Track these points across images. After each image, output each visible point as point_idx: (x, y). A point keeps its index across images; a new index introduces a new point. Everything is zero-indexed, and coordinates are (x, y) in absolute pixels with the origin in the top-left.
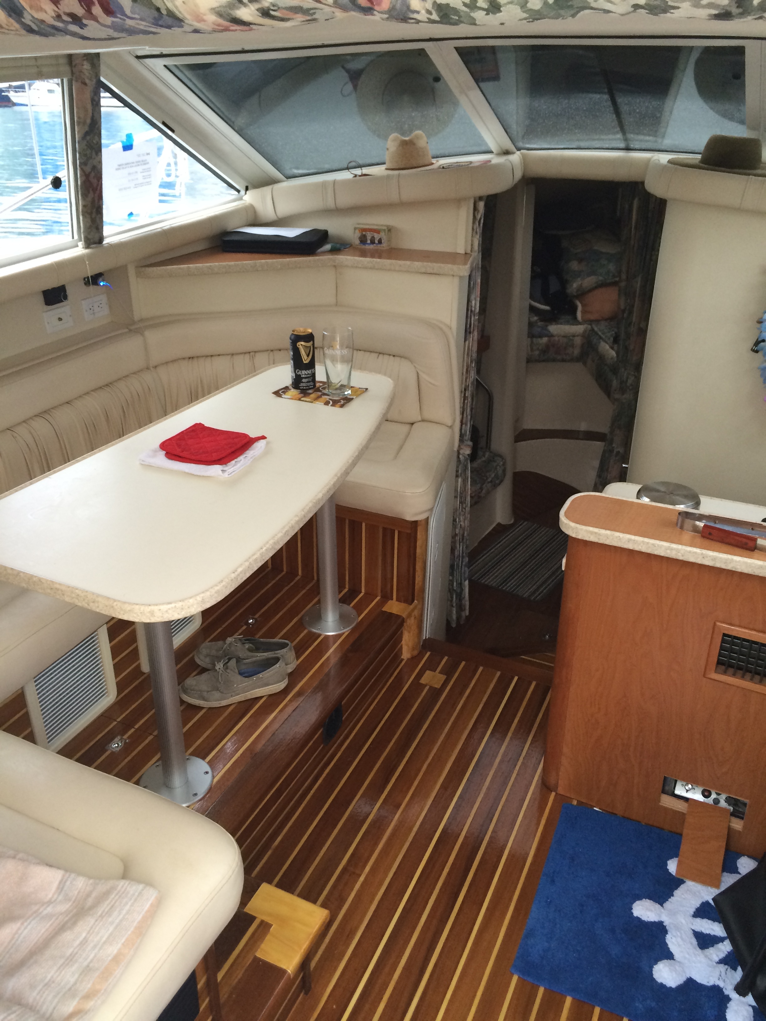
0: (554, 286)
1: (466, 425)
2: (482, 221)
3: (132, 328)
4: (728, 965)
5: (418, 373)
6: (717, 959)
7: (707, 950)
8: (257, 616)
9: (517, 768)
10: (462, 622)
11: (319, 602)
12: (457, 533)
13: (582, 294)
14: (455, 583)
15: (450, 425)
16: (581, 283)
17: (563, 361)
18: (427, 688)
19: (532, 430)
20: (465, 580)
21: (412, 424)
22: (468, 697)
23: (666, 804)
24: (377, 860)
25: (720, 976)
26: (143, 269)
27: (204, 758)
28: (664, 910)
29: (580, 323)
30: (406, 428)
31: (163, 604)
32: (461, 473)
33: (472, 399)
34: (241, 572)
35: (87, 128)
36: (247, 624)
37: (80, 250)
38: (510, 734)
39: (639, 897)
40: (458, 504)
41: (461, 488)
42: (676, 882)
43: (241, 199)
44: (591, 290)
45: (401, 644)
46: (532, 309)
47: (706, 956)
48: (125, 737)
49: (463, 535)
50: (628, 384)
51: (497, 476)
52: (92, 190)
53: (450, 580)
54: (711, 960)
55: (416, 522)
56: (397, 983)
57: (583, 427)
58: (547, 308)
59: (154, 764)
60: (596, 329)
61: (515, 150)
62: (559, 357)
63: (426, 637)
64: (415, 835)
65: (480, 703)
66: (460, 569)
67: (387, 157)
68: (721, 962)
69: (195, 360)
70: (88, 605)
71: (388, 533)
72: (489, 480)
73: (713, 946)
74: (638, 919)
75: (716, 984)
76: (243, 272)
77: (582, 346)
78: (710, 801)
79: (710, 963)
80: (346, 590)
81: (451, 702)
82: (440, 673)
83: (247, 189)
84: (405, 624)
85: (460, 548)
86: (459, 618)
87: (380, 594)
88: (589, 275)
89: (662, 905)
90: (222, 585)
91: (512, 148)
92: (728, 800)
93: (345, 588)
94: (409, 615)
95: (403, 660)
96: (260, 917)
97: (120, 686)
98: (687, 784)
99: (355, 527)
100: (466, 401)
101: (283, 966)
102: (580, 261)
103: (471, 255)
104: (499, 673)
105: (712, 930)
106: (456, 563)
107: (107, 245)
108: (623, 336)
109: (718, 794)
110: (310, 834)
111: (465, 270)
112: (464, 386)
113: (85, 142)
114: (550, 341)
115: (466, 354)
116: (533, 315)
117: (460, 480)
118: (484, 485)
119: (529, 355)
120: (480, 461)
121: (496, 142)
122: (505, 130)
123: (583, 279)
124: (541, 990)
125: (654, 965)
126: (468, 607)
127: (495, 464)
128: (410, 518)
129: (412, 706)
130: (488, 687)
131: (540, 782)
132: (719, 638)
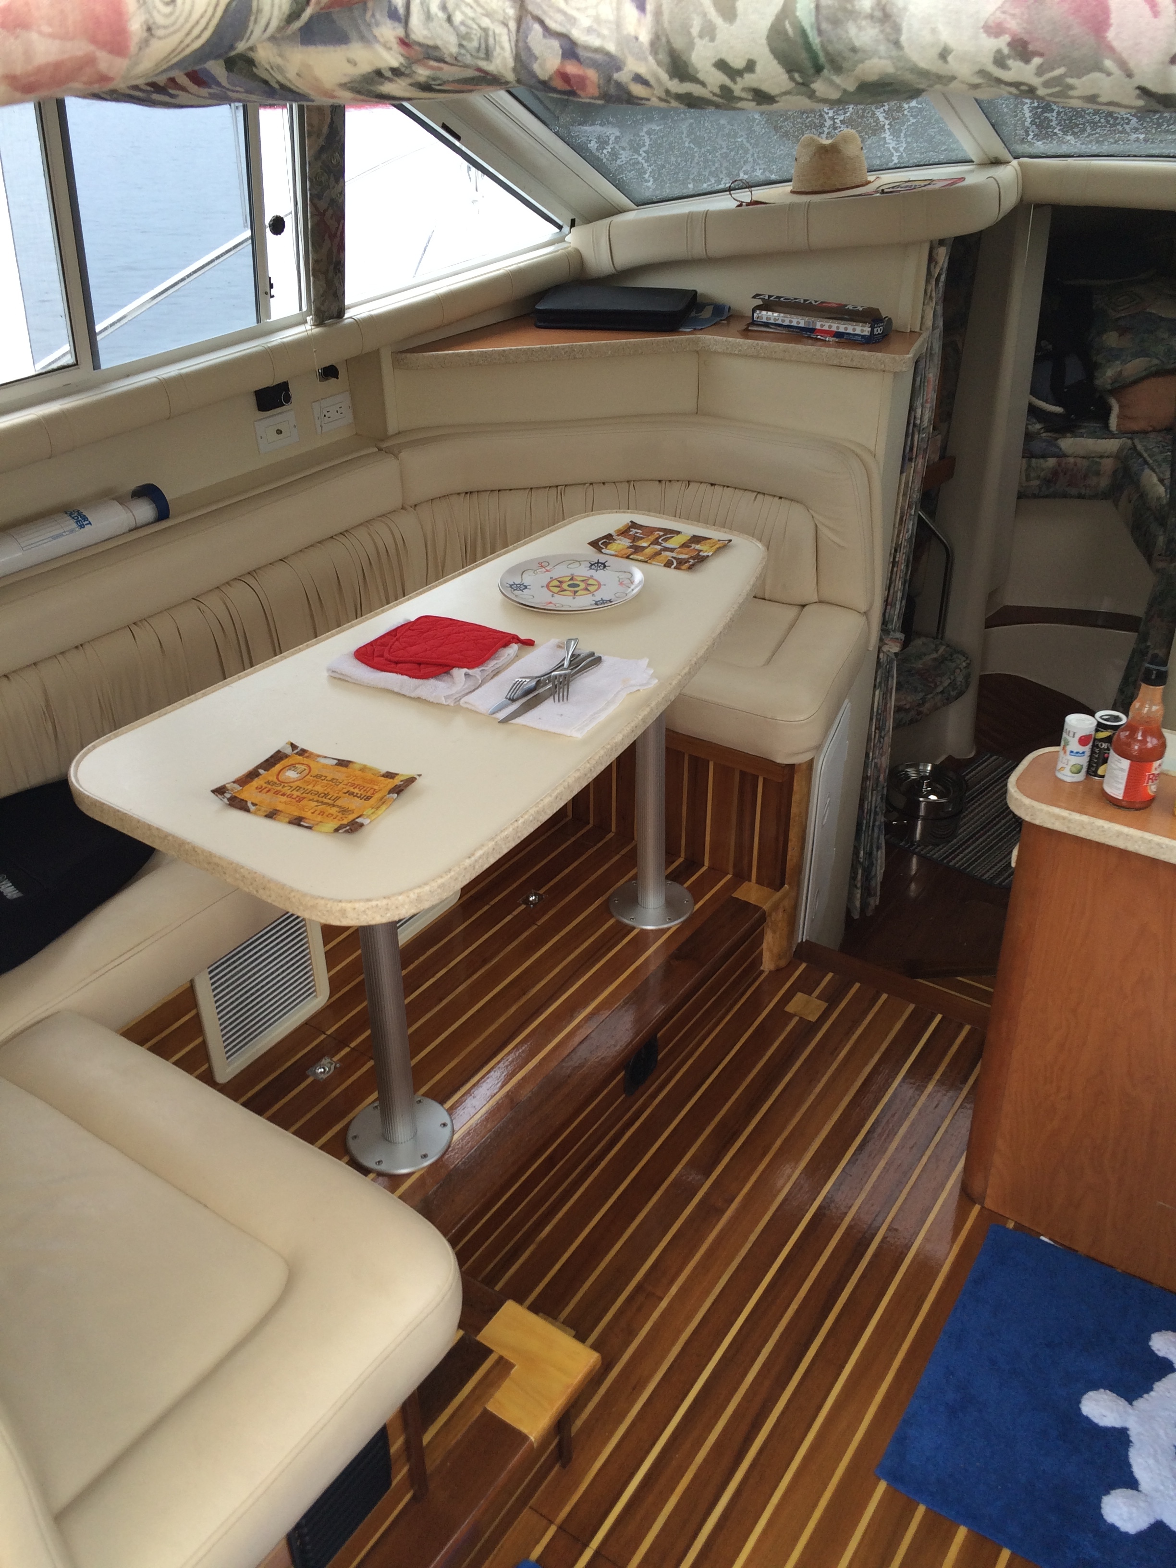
0: (1074, 373)
1: (894, 607)
2: (943, 278)
3: (384, 445)
5: (816, 526)
8: (541, 892)
9: (924, 1159)
11: (635, 877)
12: (869, 775)
13: (1120, 388)
14: (862, 852)
15: (863, 611)
17: (1080, 497)
18: (795, 1020)
19: (1019, 609)
21: (804, 606)
22: (861, 1037)
24: (690, 1278)
26: (403, 355)
27: (442, 1102)
28: (1133, 1409)
29: (1113, 436)
30: (792, 612)
31: (360, 900)
32: (880, 683)
33: (906, 566)
34: (480, 857)
35: (321, 141)
36: (527, 901)
37: (307, 329)
39: (1095, 1386)
40: (873, 730)
41: (879, 705)
42: (1161, 1370)
43: (562, 240)
44: (1135, 382)
45: (761, 948)
46: (1033, 411)
48: (336, 1058)
49: (878, 780)
51: (953, 684)
52: (329, 237)
53: (854, 846)
55: (792, 767)
56: (701, 1468)
57: (1106, 606)
58: (1058, 410)
59: (370, 1104)
60: (1139, 447)
61: (1010, 158)
62: (1074, 491)
63: (802, 939)
64: (752, 1247)
65: (876, 1052)
66: (870, 832)
67: (793, 172)
69: (475, 496)
70: (257, 891)
71: (748, 781)
72: (940, 689)
74: (1087, 1419)
76: (554, 360)
77: (1114, 473)
80: (681, 860)
81: (827, 1049)
82: (818, 998)
83: (573, 224)
84: (767, 920)
85: (872, 800)
86: (864, 905)
87: (731, 870)
88: (1136, 356)
89: (1131, 1404)
90: (449, 876)
91: (1005, 154)
93: (680, 856)
94: (775, 907)
95: (763, 971)
96: (499, 1351)
97: (335, 984)
99: (698, 766)
100: (895, 569)
101: (525, 1430)
102: (1123, 331)
103: (920, 334)
104: (912, 1007)
106: (865, 822)
107: (351, 320)
110: (595, 1227)
111: (905, 361)
112: (893, 545)
113: (320, 163)
114: (1059, 465)
115: (901, 494)
116: (1034, 421)
117: (877, 692)
118: (929, 696)
119: (1022, 486)
120: (928, 658)
121: (978, 144)
122: (993, 126)
123: (1124, 362)
124: (921, 1509)
125: (1105, 1495)
126: (879, 893)
127: (954, 665)
128: (782, 759)
129: (770, 1045)
130: (891, 1029)
131: (958, 1187)
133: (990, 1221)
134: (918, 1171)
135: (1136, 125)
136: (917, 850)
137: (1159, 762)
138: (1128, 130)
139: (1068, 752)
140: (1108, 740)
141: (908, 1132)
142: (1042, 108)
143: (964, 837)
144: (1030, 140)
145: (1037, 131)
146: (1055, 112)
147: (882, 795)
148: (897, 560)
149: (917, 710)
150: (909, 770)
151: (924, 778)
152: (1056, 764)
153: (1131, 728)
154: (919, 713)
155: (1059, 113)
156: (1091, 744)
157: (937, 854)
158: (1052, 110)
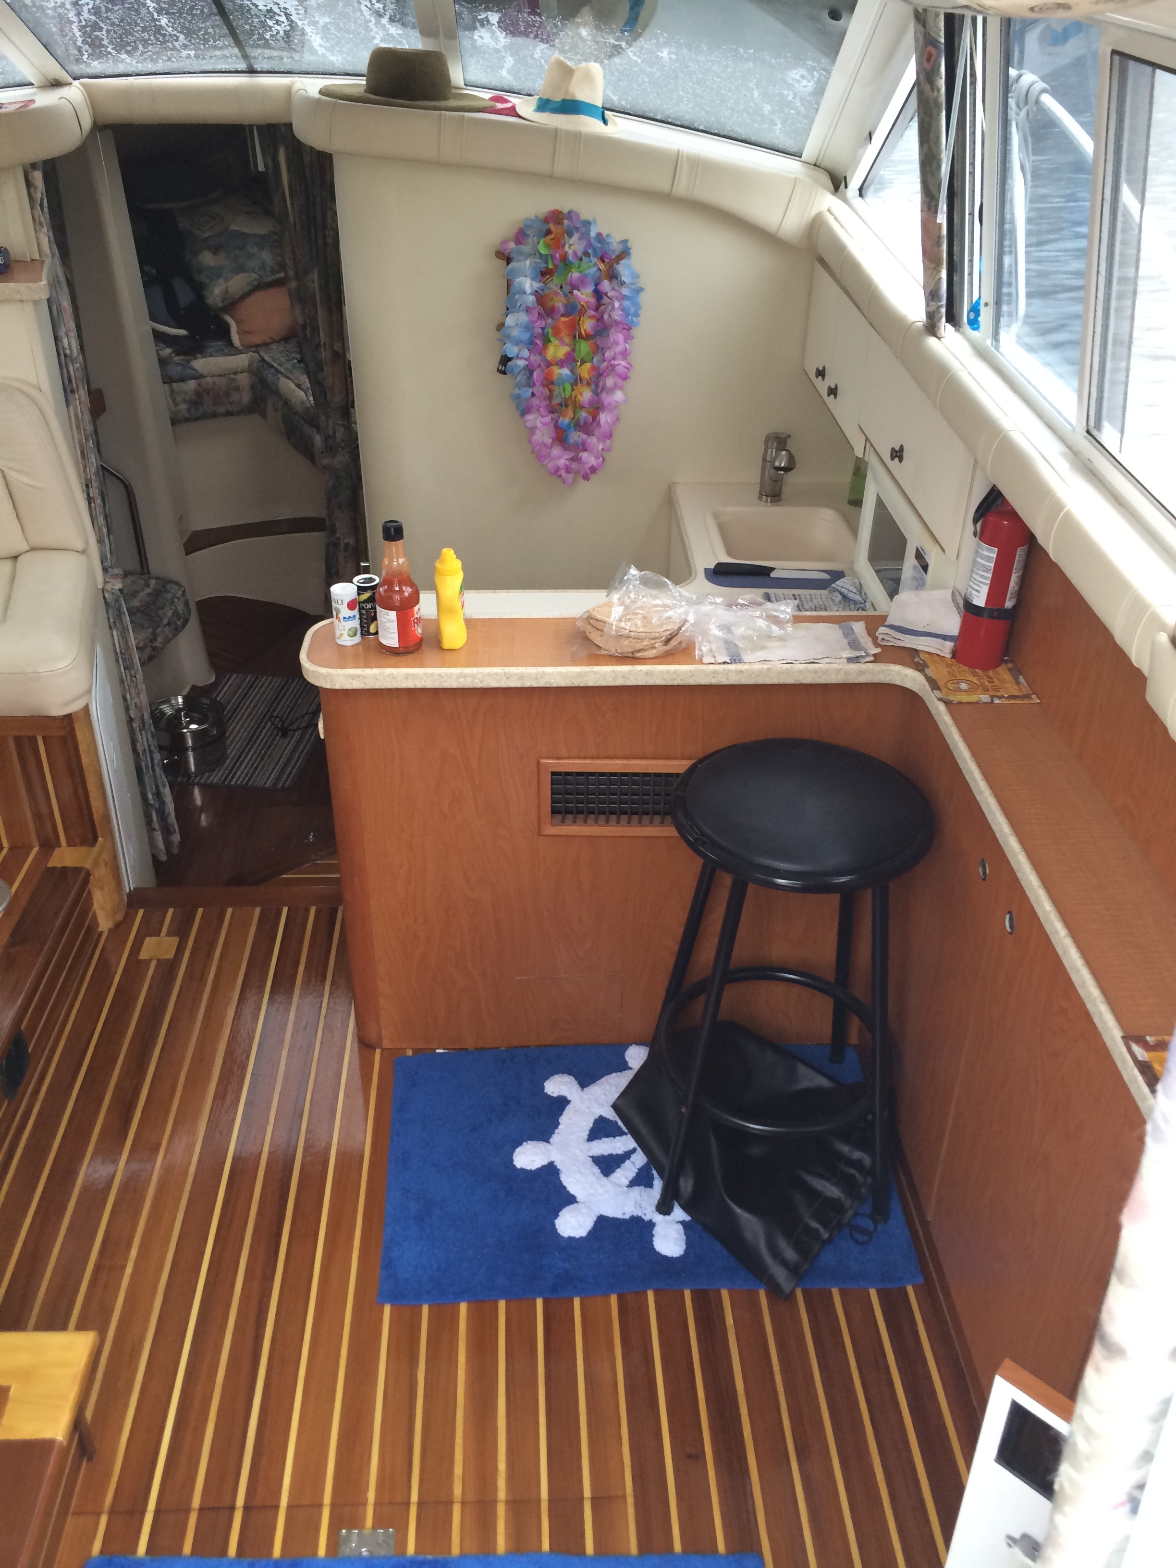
0: (185, 297)
2: (45, 204)
4: (642, 1184)
5: (3, 472)
6: (627, 1182)
7: (613, 1175)
10: (175, 850)
12: (132, 717)
13: (232, 304)
15: (80, 549)
16: (227, 288)
17: (229, 414)
18: (154, 963)
19: (208, 532)
20: (163, 787)
21: (15, 558)
22: (221, 956)
24: (145, 1235)
25: (637, 1200)
28: (552, 1145)
29: (240, 352)
30: (6, 566)
32: (114, 622)
33: (103, 500)
38: (297, 991)
39: (518, 1143)
40: (123, 671)
41: (120, 645)
42: (561, 1105)
44: (243, 297)
45: (93, 910)
46: (159, 337)
47: (614, 1184)
49: (143, 719)
50: (338, 440)
51: (176, 613)
53: (140, 791)
55: (69, 717)
56: (224, 1387)
57: (285, 513)
58: (182, 332)
60: (267, 358)
61: (70, 79)
62: (221, 410)
63: (130, 888)
65: (241, 962)
66: (151, 771)
68: (633, 1183)
71: (26, 744)
72: (165, 621)
73: (619, 1167)
74: (522, 1170)
75: (635, 1215)
77: (252, 387)
79: (620, 1189)
81: (196, 977)
82: (169, 934)
84: (92, 878)
85: (143, 740)
86: (168, 844)
87: (36, 843)
88: (235, 272)
89: (548, 1141)
91: (64, 76)
94: (95, 864)
95: (102, 932)
100: (93, 505)
101: (47, 1435)
102: (216, 250)
103: (43, 262)
104: (258, 910)
105: (616, 1146)
106: (143, 765)
108: (311, 367)
111: (40, 290)
112: (83, 481)
114: (200, 385)
115: (75, 428)
116: (163, 345)
117: (115, 633)
118: (158, 630)
119: (172, 412)
120: (141, 595)
121: (33, 64)
122: (45, 46)
123: (227, 279)
124: (425, 1309)
125: (555, 1219)
126: (177, 829)
127: (169, 596)
128: (58, 711)
129: (136, 998)
130: (247, 936)
131: (356, 1045)
132: (547, 780)
133: (393, 1058)
134: (318, 1045)
135: (185, 42)
136: (195, 781)
137: (417, 607)
138: (178, 47)
139: (342, 619)
140: (371, 599)
141: (296, 1017)
142: (91, 26)
143: (235, 755)
144: (85, 60)
145: (90, 50)
146: (104, 30)
147: (152, 732)
148: (91, 495)
149: (152, 647)
150: (162, 707)
151: (179, 710)
152: (334, 634)
153: (388, 582)
154: (154, 649)
155: (108, 31)
156: (358, 607)
157: (215, 778)
158: (101, 29)
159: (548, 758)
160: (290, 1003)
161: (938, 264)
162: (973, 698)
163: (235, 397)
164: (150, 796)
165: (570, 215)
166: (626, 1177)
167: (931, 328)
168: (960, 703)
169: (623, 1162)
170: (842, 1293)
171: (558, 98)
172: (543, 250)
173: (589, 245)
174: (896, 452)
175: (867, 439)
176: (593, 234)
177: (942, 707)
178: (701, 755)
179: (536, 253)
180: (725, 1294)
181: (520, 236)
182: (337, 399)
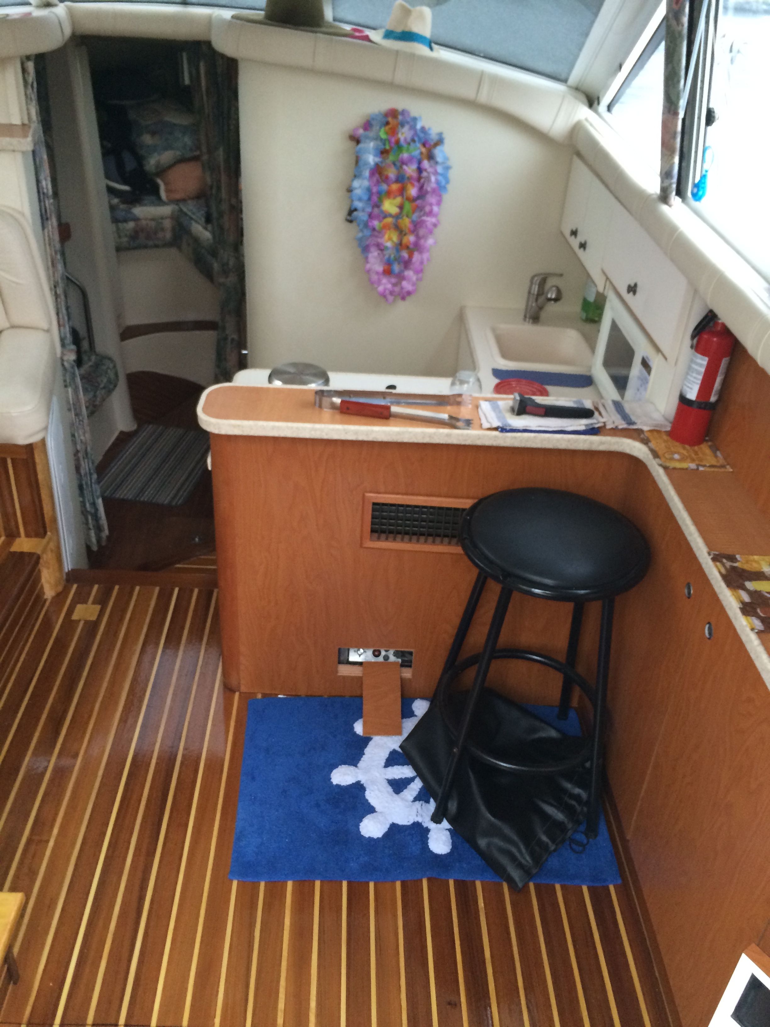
1: (64, 326)
2: (35, 85)
4: (422, 800)
6: (412, 798)
7: (402, 793)
9: (196, 679)
10: (104, 543)
12: (78, 449)
13: (162, 171)
15: (45, 329)
16: (159, 159)
17: (157, 246)
18: (81, 624)
20: (98, 498)
21: (1, 332)
22: (130, 620)
23: (343, 673)
24: (64, 819)
25: (418, 812)
28: (360, 769)
29: (165, 204)
32: (70, 382)
33: (66, 296)
38: (182, 648)
39: (335, 766)
40: (74, 416)
41: (73, 399)
42: (365, 741)
44: (170, 167)
45: (40, 584)
46: (111, 190)
47: (403, 799)
49: (86, 450)
50: (231, 267)
51: (109, 381)
53: (81, 502)
54: (407, 801)
55: (30, 446)
58: (126, 188)
60: (185, 209)
62: (150, 243)
63: (68, 569)
65: (144, 624)
66: (90, 488)
68: (416, 799)
73: (406, 788)
75: (416, 821)
77: (173, 229)
78: (381, 659)
79: (407, 803)
81: (111, 634)
82: (92, 604)
84: (41, 561)
85: (85, 466)
86: (99, 540)
87: (3, 534)
88: (166, 149)
89: (356, 766)
92: (396, 654)
94: (44, 551)
95: (46, 600)
98: (359, 650)
100: (59, 300)
102: (153, 134)
103: (30, 127)
104: (157, 590)
105: (403, 773)
106: (84, 483)
108: (215, 215)
109: (386, 651)
111: (27, 144)
112: (52, 282)
114: (137, 225)
115: (47, 245)
116: (113, 196)
117: (69, 390)
118: (97, 392)
120: (86, 366)
123: (160, 154)
124: (262, 884)
125: (360, 823)
126: (106, 528)
129: (69, 646)
130: (149, 606)
131: (222, 687)
132: (369, 508)
133: (247, 698)
134: (195, 687)
149: (94, 403)
154: (96, 405)
159: (370, 492)
160: (176, 656)
161: (673, 152)
162: (684, 465)
163: (160, 235)
164: (88, 505)
165: (403, 112)
166: (411, 795)
167: (664, 198)
168: (674, 469)
169: (409, 784)
170: (563, 887)
171: (399, 30)
172: (383, 135)
173: (416, 134)
174: (632, 288)
175: (607, 278)
176: (419, 127)
177: (661, 471)
178: (481, 496)
179: (377, 138)
180: (478, 884)
181: (367, 125)
182: (231, 238)
